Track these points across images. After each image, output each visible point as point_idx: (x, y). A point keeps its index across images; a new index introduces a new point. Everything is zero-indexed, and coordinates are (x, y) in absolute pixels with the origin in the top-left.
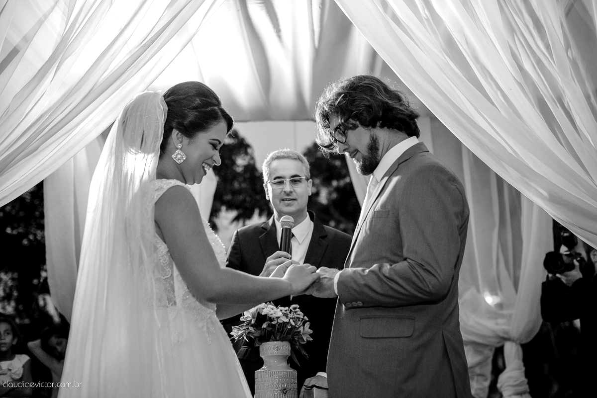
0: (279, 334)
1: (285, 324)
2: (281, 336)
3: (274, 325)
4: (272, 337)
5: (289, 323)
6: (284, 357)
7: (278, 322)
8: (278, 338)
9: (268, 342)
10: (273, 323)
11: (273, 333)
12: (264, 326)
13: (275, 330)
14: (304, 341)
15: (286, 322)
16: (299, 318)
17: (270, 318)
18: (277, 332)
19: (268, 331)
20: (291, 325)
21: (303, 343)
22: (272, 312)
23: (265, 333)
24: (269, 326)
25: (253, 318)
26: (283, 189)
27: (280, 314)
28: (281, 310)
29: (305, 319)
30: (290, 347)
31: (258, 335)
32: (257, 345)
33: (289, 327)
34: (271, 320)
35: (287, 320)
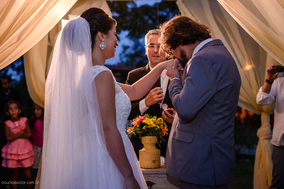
0: (151, 132)
1: (154, 128)
2: (152, 133)
3: (149, 128)
4: (148, 134)
5: (156, 127)
6: (154, 144)
7: (151, 127)
8: (151, 134)
9: (146, 137)
10: (148, 127)
11: (149, 132)
12: (144, 128)
13: (149, 131)
14: (164, 134)
15: (155, 127)
16: (161, 124)
17: (147, 124)
18: (151, 131)
19: (146, 131)
20: (158, 128)
21: (163, 135)
22: (148, 122)
23: (144, 131)
24: (146, 128)
25: (138, 124)
26: (154, 50)
27: (152, 123)
28: (152, 120)
29: (164, 124)
30: (157, 138)
31: (141, 133)
32: (140, 138)
33: (157, 129)
34: (147, 125)
35: (156, 126)
